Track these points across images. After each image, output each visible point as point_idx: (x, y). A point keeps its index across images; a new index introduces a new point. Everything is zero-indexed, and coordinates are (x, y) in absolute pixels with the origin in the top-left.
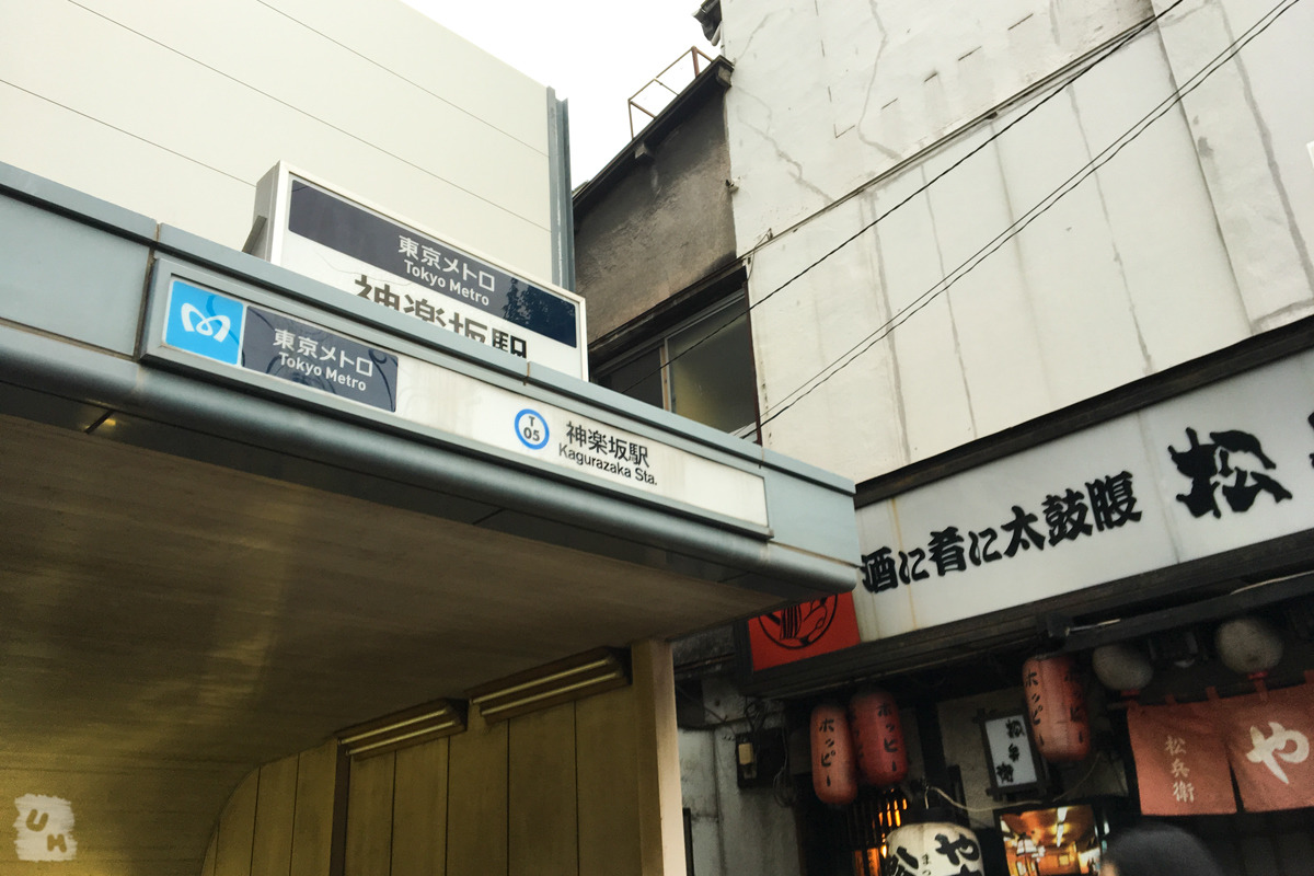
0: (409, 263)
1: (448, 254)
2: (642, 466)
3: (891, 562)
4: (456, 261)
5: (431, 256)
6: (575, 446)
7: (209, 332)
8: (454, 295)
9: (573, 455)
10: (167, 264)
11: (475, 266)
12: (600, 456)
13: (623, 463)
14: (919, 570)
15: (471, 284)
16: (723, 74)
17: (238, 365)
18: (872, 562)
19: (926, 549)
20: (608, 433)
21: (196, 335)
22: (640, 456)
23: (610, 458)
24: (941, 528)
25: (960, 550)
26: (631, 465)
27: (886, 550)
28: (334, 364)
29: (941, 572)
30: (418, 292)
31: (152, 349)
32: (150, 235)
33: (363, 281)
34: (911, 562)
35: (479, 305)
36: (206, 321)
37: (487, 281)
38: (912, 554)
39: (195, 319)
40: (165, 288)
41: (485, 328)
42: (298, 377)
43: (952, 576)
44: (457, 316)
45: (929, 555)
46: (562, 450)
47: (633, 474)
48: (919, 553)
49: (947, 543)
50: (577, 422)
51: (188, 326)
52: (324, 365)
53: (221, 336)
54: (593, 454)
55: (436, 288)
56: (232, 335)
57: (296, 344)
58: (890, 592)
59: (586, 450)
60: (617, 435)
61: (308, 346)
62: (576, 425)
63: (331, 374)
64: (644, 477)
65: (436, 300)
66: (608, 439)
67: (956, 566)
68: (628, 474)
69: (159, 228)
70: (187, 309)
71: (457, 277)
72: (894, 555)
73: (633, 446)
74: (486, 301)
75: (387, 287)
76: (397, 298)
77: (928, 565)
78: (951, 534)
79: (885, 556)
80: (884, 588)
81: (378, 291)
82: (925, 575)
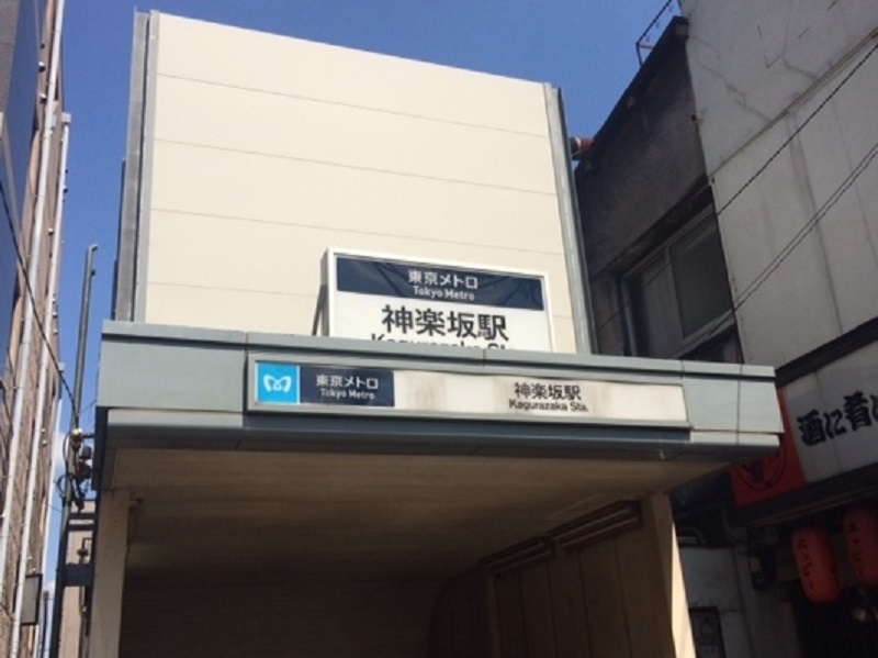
0: (416, 287)
1: (442, 271)
2: (576, 400)
3: (820, 421)
4: (449, 276)
5: (432, 278)
6: (523, 399)
7: (280, 388)
8: (449, 300)
9: (521, 405)
10: (253, 356)
11: (463, 274)
12: (543, 401)
13: (560, 401)
14: (839, 427)
15: (461, 288)
16: (680, 30)
17: (298, 403)
18: (806, 422)
19: (842, 409)
20: (546, 383)
21: (273, 392)
22: (572, 393)
23: (550, 400)
24: (851, 393)
25: (866, 410)
26: (567, 402)
27: (815, 412)
28: (353, 387)
29: (855, 428)
30: (423, 305)
31: (251, 407)
32: (243, 341)
33: (387, 309)
34: (833, 420)
35: (468, 301)
36: (278, 382)
37: (472, 282)
38: (833, 414)
39: (271, 383)
40: (254, 369)
41: (472, 316)
42: (333, 401)
43: (863, 430)
44: (452, 313)
45: (845, 415)
46: (512, 403)
47: (569, 407)
48: (837, 413)
49: (858, 404)
50: (521, 381)
51: (268, 388)
52: (347, 389)
53: (287, 388)
54: (537, 400)
55: (437, 298)
56: (293, 385)
57: (329, 382)
58: (821, 444)
59: (532, 400)
60: (553, 383)
61: (337, 380)
62: (521, 383)
63: (353, 394)
64: (576, 408)
65: (436, 306)
66: (547, 388)
67: (863, 423)
68: (565, 408)
69: (247, 335)
70: (267, 378)
71: (450, 286)
72: (821, 416)
73: (567, 388)
74: (472, 297)
75: (403, 308)
76: (410, 313)
77: (845, 423)
78: (858, 395)
79: (815, 417)
80: (818, 441)
81: (397, 312)
82: (843, 430)
